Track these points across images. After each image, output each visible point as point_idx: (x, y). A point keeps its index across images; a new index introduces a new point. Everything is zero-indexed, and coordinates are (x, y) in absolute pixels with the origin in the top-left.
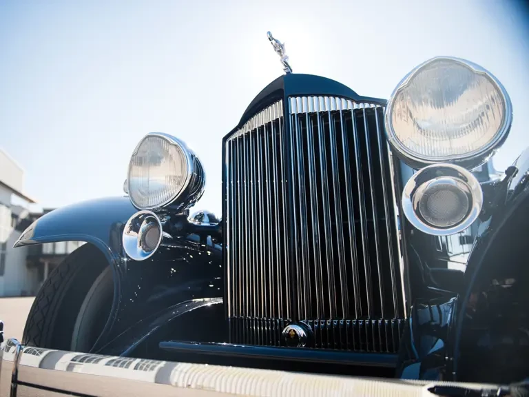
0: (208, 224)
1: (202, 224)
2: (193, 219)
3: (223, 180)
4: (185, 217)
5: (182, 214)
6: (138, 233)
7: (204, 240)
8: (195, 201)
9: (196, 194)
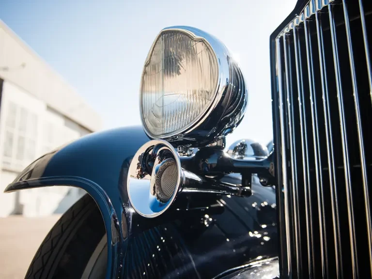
0: (253, 159)
1: (246, 159)
2: (231, 151)
3: (273, 98)
4: (220, 149)
5: (215, 144)
6: (151, 175)
7: (247, 181)
8: (233, 126)
9: (234, 116)
